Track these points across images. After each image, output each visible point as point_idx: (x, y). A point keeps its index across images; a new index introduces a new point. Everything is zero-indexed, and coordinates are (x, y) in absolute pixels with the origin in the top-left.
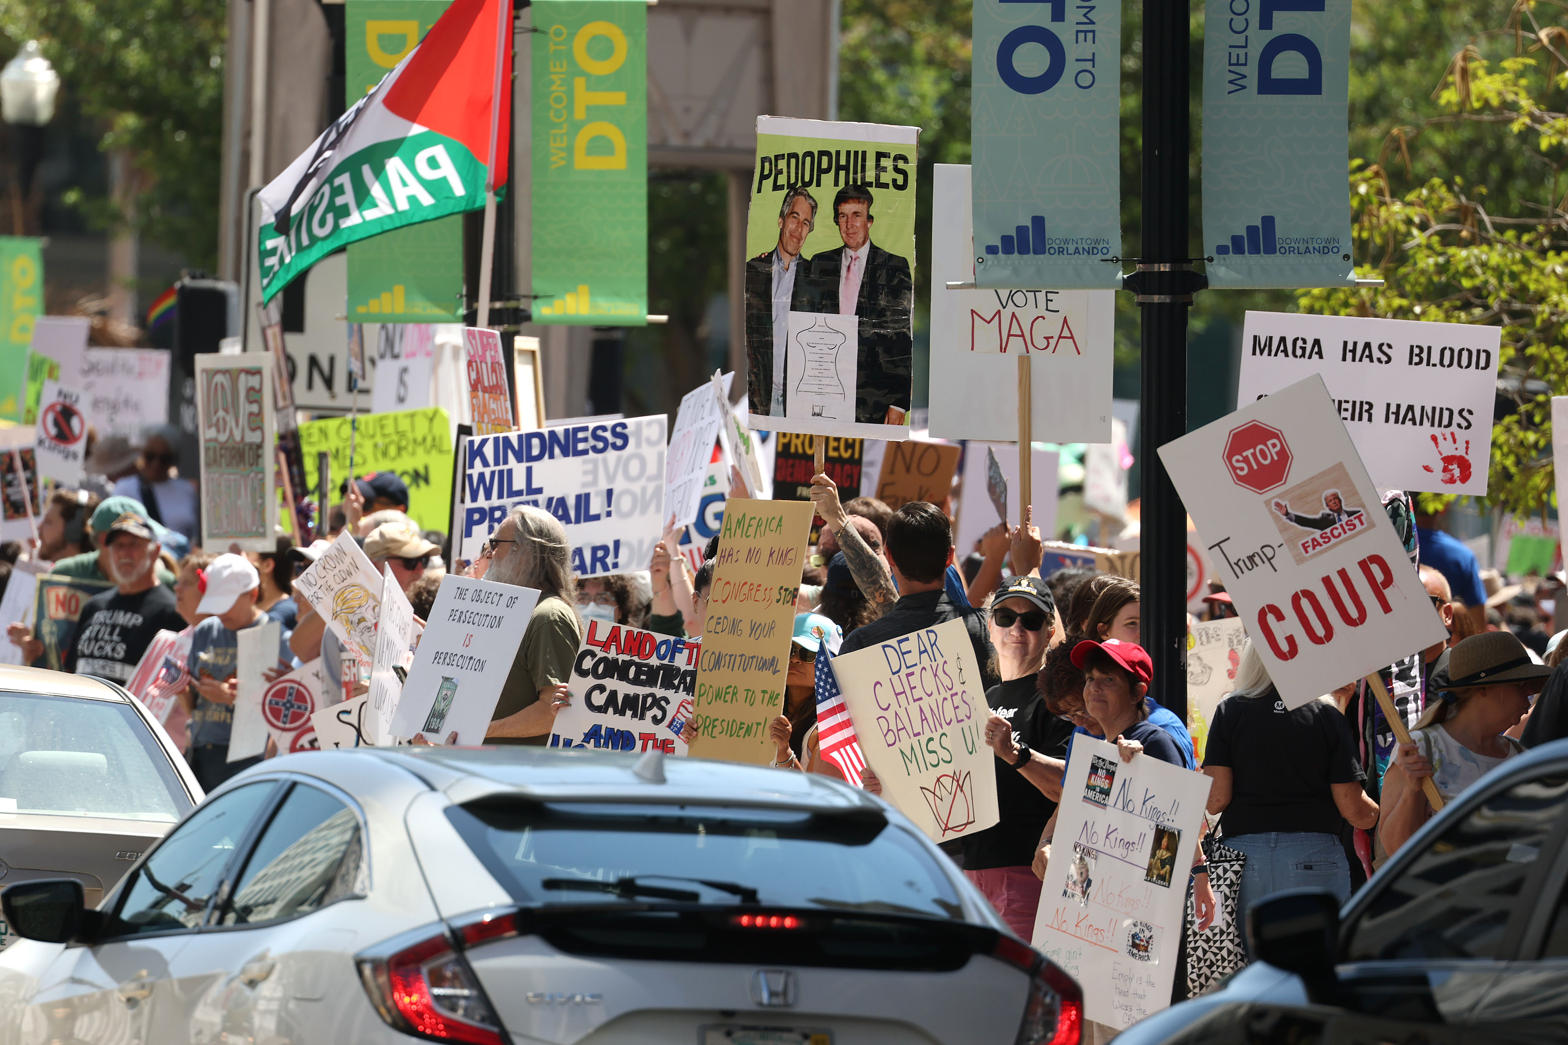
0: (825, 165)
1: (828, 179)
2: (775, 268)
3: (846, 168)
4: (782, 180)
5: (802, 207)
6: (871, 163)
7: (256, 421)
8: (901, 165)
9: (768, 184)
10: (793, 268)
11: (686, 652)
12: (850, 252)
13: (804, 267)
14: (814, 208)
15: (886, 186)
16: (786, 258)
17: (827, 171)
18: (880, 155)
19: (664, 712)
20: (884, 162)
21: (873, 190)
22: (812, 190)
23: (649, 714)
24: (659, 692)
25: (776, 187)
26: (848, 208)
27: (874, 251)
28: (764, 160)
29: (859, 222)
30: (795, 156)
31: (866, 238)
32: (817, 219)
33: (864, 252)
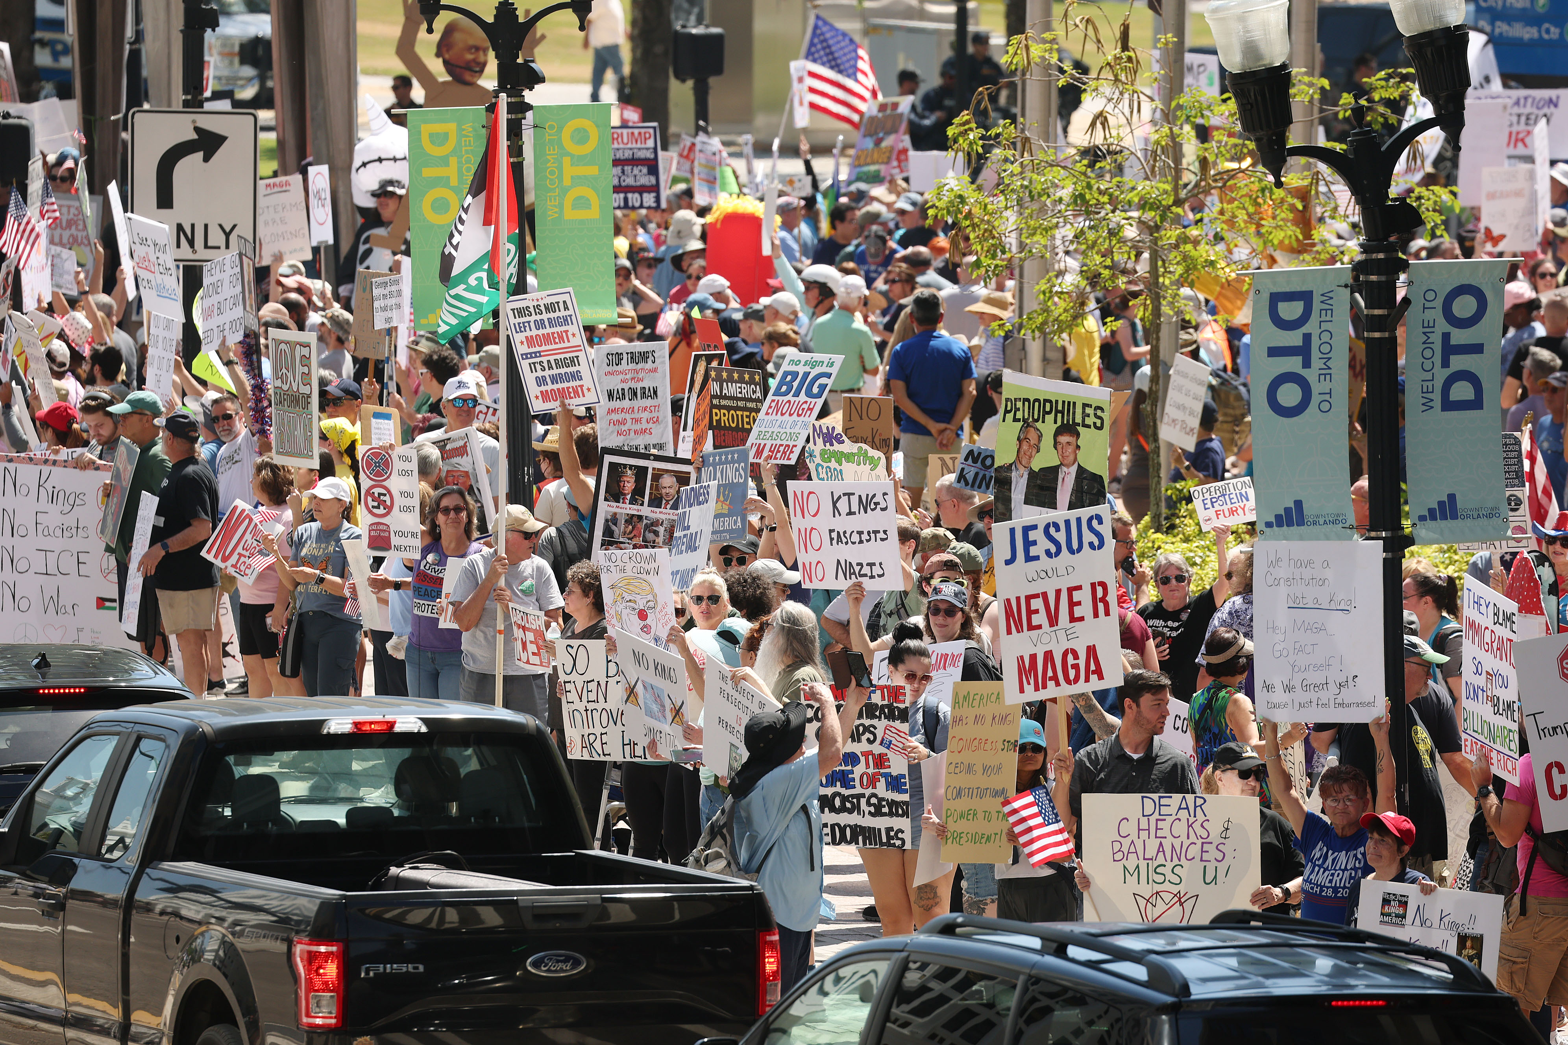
0: (1048, 409)
1: (1050, 418)
2: (1014, 474)
3: (1062, 413)
4: (1019, 415)
5: (1032, 435)
6: (1079, 410)
7: (306, 378)
8: (1099, 413)
9: (1010, 416)
10: (1026, 476)
11: (879, 692)
12: (1065, 469)
13: (1033, 475)
14: (1040, 436)
15: (1089, 426)
16: (1022, 470)
17: (1049, 413)
18: (1085, 405)
19: (875, 735)
20: (1088, 410)
21: (1080, 429)
22: (1039, 425)
23: (864, 738)
24: (867, 722)
25: (1015, 420)
26: (1064, 439)
27: (1081, 470)
28: (1007, 400)
29: (1070, 449)
30: (1028, 400)
31: (1075, 459)
32: (1042, 445)
33: (1073, 470)
